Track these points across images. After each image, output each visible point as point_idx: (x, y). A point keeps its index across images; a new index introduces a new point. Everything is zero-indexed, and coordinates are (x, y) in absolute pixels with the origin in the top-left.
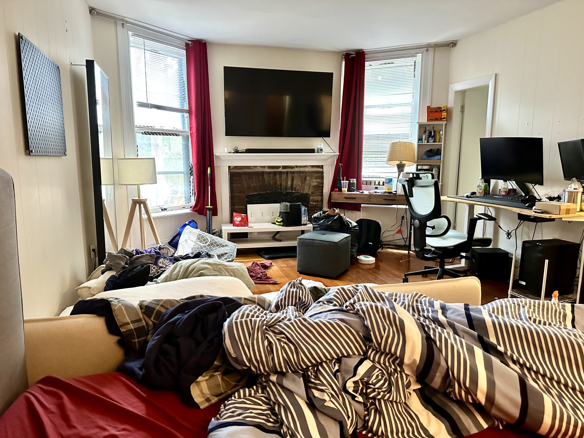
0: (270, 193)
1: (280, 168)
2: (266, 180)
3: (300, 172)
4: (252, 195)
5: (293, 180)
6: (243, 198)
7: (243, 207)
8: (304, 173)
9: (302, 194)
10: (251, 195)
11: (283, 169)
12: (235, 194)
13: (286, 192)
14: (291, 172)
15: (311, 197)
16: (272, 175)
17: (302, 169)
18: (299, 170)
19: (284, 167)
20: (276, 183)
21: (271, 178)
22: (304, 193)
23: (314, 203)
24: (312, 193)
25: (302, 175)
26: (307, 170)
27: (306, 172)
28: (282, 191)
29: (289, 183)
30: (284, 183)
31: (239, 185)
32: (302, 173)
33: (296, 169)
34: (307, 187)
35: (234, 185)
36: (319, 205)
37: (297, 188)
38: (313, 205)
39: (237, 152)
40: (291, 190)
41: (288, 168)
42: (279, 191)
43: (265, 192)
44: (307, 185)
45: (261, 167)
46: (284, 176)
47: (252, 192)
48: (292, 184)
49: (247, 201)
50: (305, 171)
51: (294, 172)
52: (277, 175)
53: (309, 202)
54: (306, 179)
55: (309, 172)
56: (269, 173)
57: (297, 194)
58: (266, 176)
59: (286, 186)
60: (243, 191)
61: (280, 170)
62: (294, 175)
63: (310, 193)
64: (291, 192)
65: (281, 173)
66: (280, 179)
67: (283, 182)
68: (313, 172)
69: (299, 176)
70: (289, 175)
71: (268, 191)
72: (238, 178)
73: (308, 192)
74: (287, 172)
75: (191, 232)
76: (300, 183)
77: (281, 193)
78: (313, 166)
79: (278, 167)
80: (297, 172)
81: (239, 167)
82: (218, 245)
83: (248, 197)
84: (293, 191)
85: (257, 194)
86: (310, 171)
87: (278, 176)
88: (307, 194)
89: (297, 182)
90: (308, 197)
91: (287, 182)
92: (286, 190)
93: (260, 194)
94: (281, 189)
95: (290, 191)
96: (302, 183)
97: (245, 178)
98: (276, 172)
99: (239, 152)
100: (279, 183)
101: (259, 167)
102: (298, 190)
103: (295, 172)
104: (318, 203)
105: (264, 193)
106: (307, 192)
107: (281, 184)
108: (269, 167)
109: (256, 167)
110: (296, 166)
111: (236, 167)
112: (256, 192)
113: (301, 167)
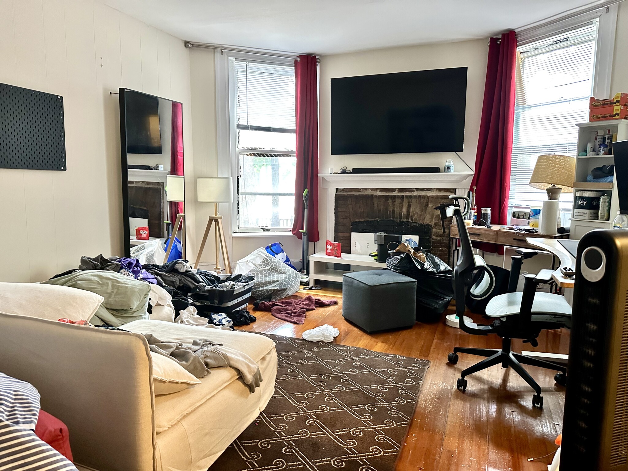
0: (380, 220)
1: (396, 191)
2: (376, 205)
3: (420, 197)
4: (358, 221)
5: (409, 206)
6: (348, 225)
7: (348, 235)
8: (425, 198)
9: (422, 225)
10: (356, 222)
11: (398, 193)
12: (340, 219)
13: (400, 221)
14: (407, 197)
15: (434, 230)
16: (383, 200)
17: (424, 194)
18: (418, 194)
19: (401, 190)
20: (387, 210)
21: (382, 203)
22: (425, 223)
23: (439, 238)
24: (436, 224)
25: (422, 200)
26: (429, 194)
27: (428, 197)
28: (395, 219)
29: (405, 210)
30: (397, 210)
31: (345, 210)
32: (423, 198)
33: (416, 193)
34: (428, 217)
35: (339, 210)
36: (445, 241)
37: (415, 217)
38: (437, 240)
39: (344, 172)
40: (407, 219)
41: (406, 192)
42: (391, 219)
43: (373, 219)
44: (429, 214)
45: (372, 189)
46: (398, 201)
47: (359, 219)
48: (408, 212)
49: (352, 228)
50: (426, 195)
51: (411, 197)
52: (389, 199)
53: (431, 235)
54: (427, 206)
55: (432, 197)
56: (380, 196)
57: (414, 224)
58: (375, 201)
59: (401, 215)
60: (348, 216)
61: (395, 193)
62: (411, 200)
63: (433, 224)
64: (407, 222)
65: (394, 197)
66: (393, 204)
67: (397, 208)
68: (437, 197)
69: (417, 201)
70: (405, 201)
71: (377, 219)
72: (343, 202)
73: (430, 223)
74: (402, 197)
75: (259, 254)
76: (418, 211)
77: (394, 221)
78: (440, 190)
79: (393, 190)
80: (415, 196)
81: (348, 190)
82: (277, 271)
83: (353, 223)
84: (410, 221)
85: (364, 221)
86: (434, 196)
87: (390, 201)
88: (428, 225)
89: (415, 209)
90: (430, 230)
91: (401, 208)
92: (401, 218)
93: (368, 221)
94: (393, 217)
95: (405, 220)
96: (422, 211)
97: (352, 202)
98: (388, 195)
99: (347, 172)
100: (391, 209)
101: (369, 190)
102: (416, 219)
103: (413, 197)
104: (444, 238)
105: (373, 221)
106: (428, 222)
107: (394, 212)
108: (382, 190)
109: (366, 189)
110: (417, 190)
111: (344, 190)
112: (363, 218)
113: (423, 190)
